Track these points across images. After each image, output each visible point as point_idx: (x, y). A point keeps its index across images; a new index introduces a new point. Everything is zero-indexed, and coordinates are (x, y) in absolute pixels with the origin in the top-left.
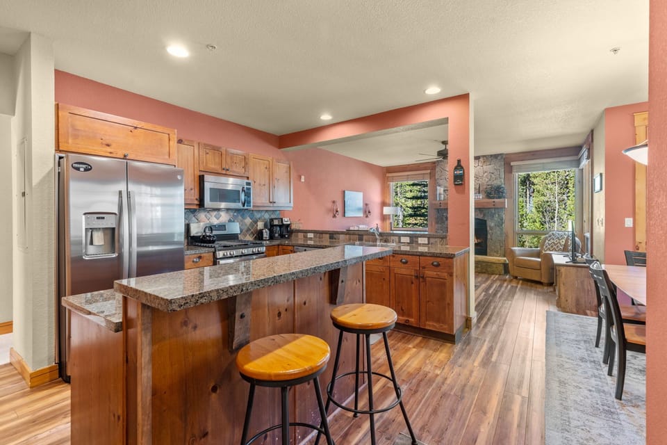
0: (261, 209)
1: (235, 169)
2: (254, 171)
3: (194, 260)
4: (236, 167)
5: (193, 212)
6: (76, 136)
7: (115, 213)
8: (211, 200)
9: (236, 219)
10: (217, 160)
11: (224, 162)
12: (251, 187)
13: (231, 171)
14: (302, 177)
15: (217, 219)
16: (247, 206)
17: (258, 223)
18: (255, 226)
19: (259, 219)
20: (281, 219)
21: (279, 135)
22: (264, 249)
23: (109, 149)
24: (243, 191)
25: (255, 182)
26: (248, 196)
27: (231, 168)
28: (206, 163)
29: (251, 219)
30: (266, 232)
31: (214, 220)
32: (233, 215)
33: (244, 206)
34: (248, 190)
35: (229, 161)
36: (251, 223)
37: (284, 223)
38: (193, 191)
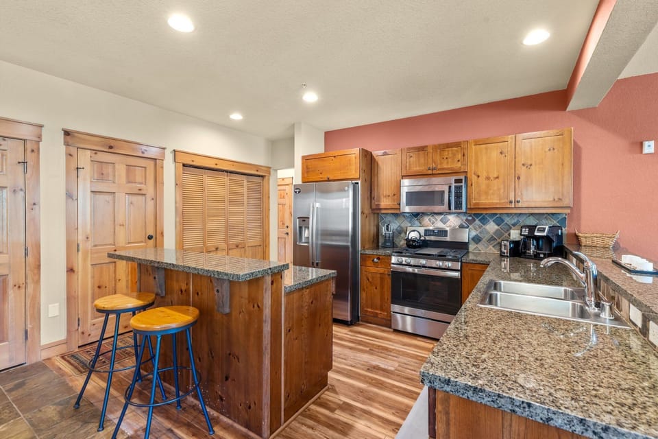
1: (445, 166)
2: (477, 163)
3: (373, 260)
4: (448, 163)
5: (416, 215)
6: (308, 172)
7: (308, 218)
8: (408, 204)
9: (471, 224)
10: (422, 160)
11: (430, 161)
12: (463, 184)
13: (440, 169)
14: (646, 144)
15: (444, 223)
16: (456, 208)
17: (512, 231)
18: (506, 234)
19: (514, 225)
20: (536, 226)
21: (565, 88)
22: (458, 265)
23: (321, 176)
24: (450, 192)
25: (478, 176)
26: (458, 196)
27: (439, 167)
28: (410, 167)
29: (498, 225)
30: (505, 245)
31: (440, 225)
32: (467, 220)
33: (450, 208)
34: (458, 189)
35: (438, 158)
36: (497, 230)
37: (536, 234)
38: (396, 196)
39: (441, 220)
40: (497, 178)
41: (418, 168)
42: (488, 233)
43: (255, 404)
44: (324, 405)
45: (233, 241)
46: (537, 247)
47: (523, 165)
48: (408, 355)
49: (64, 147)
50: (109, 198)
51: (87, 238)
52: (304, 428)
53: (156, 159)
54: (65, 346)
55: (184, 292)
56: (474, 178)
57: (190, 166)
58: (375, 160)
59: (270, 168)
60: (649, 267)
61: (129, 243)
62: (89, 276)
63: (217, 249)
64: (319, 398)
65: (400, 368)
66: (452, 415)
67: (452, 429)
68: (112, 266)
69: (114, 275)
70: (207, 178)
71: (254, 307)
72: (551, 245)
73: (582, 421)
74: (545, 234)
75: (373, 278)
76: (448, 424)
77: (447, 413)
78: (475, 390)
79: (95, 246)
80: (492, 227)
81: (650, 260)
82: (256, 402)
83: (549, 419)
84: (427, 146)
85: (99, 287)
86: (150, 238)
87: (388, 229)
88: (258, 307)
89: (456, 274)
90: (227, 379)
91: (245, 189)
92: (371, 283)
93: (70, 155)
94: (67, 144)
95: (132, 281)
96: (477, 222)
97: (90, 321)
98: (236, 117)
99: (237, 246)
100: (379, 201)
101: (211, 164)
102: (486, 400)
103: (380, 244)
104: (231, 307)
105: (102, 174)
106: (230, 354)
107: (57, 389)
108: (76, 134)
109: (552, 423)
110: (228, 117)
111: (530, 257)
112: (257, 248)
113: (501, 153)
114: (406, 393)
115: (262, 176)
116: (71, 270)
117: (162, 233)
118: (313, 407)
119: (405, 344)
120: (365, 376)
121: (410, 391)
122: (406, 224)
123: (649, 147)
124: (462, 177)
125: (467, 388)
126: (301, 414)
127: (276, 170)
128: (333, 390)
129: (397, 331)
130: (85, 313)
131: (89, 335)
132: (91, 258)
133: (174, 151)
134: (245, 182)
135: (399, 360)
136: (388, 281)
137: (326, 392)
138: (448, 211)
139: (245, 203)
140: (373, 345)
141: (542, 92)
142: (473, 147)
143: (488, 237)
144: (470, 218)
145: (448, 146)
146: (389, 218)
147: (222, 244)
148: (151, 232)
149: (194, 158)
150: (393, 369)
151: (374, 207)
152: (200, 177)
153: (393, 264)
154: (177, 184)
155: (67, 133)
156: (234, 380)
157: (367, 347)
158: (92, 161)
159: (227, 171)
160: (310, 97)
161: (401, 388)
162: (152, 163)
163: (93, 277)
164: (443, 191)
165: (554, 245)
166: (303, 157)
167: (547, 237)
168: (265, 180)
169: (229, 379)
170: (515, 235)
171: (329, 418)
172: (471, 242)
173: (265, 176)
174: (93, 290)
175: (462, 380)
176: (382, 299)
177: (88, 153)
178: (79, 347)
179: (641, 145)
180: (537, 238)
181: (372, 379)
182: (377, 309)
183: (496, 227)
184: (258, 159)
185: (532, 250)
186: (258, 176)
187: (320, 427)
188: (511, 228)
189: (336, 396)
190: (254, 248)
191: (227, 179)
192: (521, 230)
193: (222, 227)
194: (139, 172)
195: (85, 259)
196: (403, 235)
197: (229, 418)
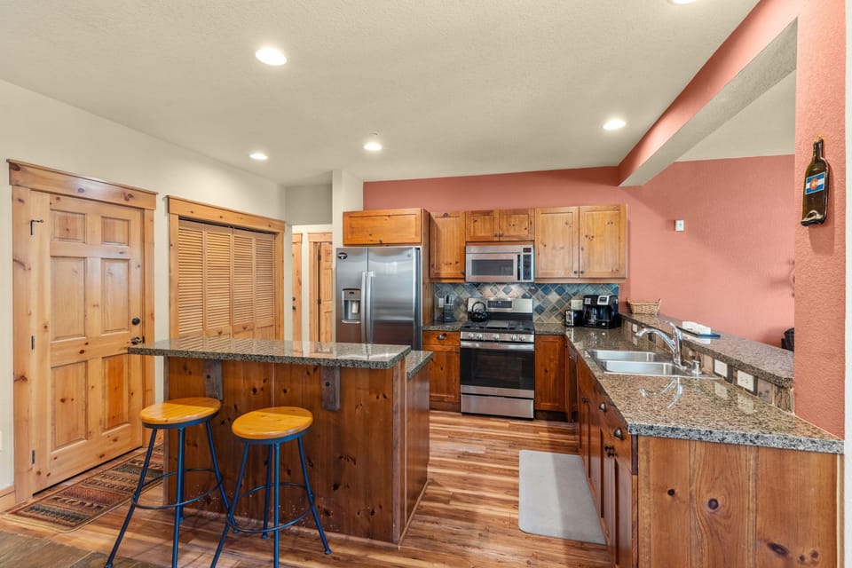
0: (598, 282)
1: (512, 233)
2: (543, 232)
3: (438, 338)
4: (515, 230)
5: (477, 285)
6: (352, 233)
7: (359, 290)
8: (474, 273)
9: (533, 294)
10: (488, 226)
11: (497, 227)
12: (532, 254)
13: (507, 236)
14: (678, 222)
15: (507, 293)
16: (524, 279)
17: (572, 301)
18: (567, 304)
19: (574, 295)
20: (597, 296)
21: (618, 164)
22: (531, 338)
23: (371, 238)
24: (519, 260)
25: (545, 246)
26: (527, 266)
27: (506, 234)
28: (474, 232)
29: (560, 295)
30: (570, 315)
31: (502, 295)
32: (530, 290)
33: (519, 278)
34: (527, 258)
35: (504, 224)
36: (559, 300)
37: (599, 303)
38: (459, 264)
39: (503, 290)
40: (563, 248)
41: (483, 234)
42: (551, 302)
43: (381, 507)
44: (433, 499)
45: (239, 322)
46: (599, 316)
47: (587, 236)
48: (490, 437)
49: (11, 187)
50: (79, 265)
51: (46, 327)
52: (428, 525)
53: (143, 209)
54: (12, 497)
55: (258, 390)
56: (541, 246)
57: (191, 220)
58: (433, 221)
59: (284, 222)
60: (708, 331)
61: (106, 331)
62: (49, 384)
63: (220, 333)
64: (425, 494)
65: (489, 451)
66: (652, 453)
67: (652, 464)
68: (81, 368)
69: (84, 380)
70: (207, 234)
71: (378, 397)
72: (610, 314)
73: (743, 435)
74: (607, 303)
75: (438, 358)
76: (648, 461)
77: (648, 453)
78: (673, 430)
79: (57, 338)
80: (554, 297)
81: (707, 326)
82: (382, 505)
83: (724, 439)
84: (492, 211)
85: (63, 401)
86: (136, 322)
87: (447, 302)
88: (385, 397)
89: (531, 347)
90: (336, 487)
91: (254, 251)
92: (435, 363)
93: (21, 200)
94: (14, 183)
95: (110, 386)
96: (540, 292)
97: (50, 453)
98: (259, 156)
99: (245, 328)
100: (439, 269)
101: (214, 216)
102: (681, 435)
103: (436, 318)
104: (342, 401)
105: (67, 230)
106: (341, 458)
107: (48, 555)
108: (29, 169)
109: (725, 441)
110: (248, 155)
111: (592, 326)
112: (268, 329)
113: (567, 224)
114: (507, 472)
115: (274, 233)
116: (21, 379)
117: (152, 315)
118: (424, 503)
119: (482, 427)
120: (460, 464)
121: (510, 470)
122: (465, 295)
123: (680, 225)
124: (531, 246)
125: (666, 429)
126: (416, 513)
127: (290, 226)
128: (434, 483)
129: (466, 414)
130: (42, 441)
131: (49, 475)
132: (51, 357)
133: (168, 198)
134: (254, 241)
135: (485, 442)
136: (456, 360)
137: (429, 487)
138: (517, 281)
139: (254, 269)
140: (450, 432)
141: (603, 165)
142: (541, 216)
143: (550, 307)
144: (533, 288)
145: (516, 212)
146: (446, 289)
147: (226, 327)
148: (136, 314)
149: (193, 208)
150: (483, 452)
151: (433, 276)
152: (197, 235)
153: (463, 340)
154: (171, 245)
155: (14, 167)
156: (348, 486)
157: (444, 435)
158: (52, 210)
159: (232, 227)
160: (373, 146)
161: (501, 469)
162: (138, 214)
163: (54, 386)
164: (512, 261)
165: (613, 313)
166: (345, 214)
167: (608, 307)
168: (277, 238)
169: (341, 487)
170: (576, 304)
171: (446, 510)
172: (535, 313)
173: (278, 233)
174: (54, 405)
175: (662, 425)
176: (449, 380)
177: (47, 197)
178: (34, 495)
179: (675, 222)
180: (599, 308)
181: (469, 465)
182: (442, 392)
183: (558, 297)
184: (268, 210)
185: (593, 320)
186: (269, 234)
187: (444, 520)
188: (571, 298)
189: (441, 488)
190: (264, 329)
191: (232, 236)
192: (584, 301)
193: (225, 303)
194: (119, 228)
195: (42, 360)
196: (462, 307)
197: (341, 532)
